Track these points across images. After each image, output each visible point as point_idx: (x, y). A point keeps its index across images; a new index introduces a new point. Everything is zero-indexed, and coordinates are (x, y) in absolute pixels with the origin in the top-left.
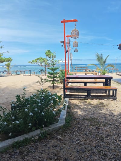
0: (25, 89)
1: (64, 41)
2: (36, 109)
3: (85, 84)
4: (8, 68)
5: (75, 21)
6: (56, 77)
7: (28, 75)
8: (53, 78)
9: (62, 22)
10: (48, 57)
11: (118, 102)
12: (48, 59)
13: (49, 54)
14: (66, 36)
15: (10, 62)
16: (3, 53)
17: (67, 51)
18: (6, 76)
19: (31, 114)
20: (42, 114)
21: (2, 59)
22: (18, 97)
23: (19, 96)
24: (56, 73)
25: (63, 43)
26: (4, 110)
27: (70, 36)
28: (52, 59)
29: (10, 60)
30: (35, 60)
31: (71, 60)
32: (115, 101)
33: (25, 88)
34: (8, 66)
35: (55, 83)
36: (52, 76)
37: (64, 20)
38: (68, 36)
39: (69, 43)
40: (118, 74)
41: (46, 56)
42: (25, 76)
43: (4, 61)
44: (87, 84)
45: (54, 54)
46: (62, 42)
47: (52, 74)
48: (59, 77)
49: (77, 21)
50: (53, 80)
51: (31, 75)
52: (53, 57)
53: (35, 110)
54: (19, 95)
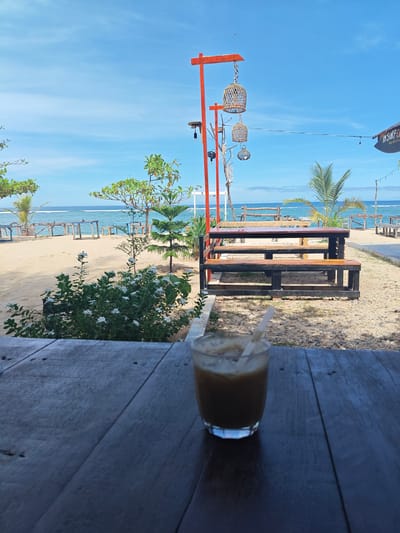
0: (84, 260)
1: (201, 121)
2: (116, 311)
3: (269, 254)
4: (23, 213)
5: (235, 58)
6: (178, 236)
7: (91, 236)
8: (170, 239)
9: (194, 62)
10: (153, 177)
11: (364, 303)
12: (153, 183)
13: (156, 166)
14: (211, 108)
15: (29, 194)
16: (9, 164)
17: (213, 156)
18: (17, 241)
19: (102, 319)
20: (134, 325)
21: (5, 183)
22: (63, 279)
23: (68, 277)
24: (178, 224)
25: (198, 128)
26: (23, 314)
27: (220, 107)
28: (169, 185)
29: (29, 187)
30: (111, 187)
31: (228, 185)
32: (355, 301)
33: (83, 257)
34: (24, 207)
35: (176, 256)
36: (167, 233)
37: (201, 55)
38: (215, 108)
39: (220, 131)
40: (380, 230)
41: (149, 173)
42: (80, 238)
43: (11, 192)
44: (274, 255)
45: (175, 168)
46: (194, 125)
47: (166, 227)
48: (189, 235)
49: (242, 59)
50: (168, 244)
51: (98, 237)
52: (170, 178)
53: (113, 312)
54: (66, 275)
